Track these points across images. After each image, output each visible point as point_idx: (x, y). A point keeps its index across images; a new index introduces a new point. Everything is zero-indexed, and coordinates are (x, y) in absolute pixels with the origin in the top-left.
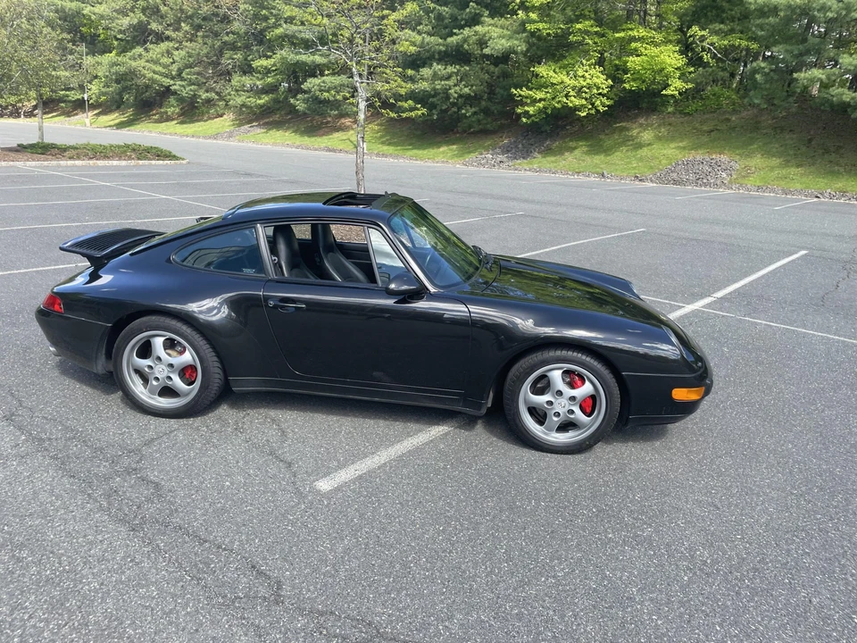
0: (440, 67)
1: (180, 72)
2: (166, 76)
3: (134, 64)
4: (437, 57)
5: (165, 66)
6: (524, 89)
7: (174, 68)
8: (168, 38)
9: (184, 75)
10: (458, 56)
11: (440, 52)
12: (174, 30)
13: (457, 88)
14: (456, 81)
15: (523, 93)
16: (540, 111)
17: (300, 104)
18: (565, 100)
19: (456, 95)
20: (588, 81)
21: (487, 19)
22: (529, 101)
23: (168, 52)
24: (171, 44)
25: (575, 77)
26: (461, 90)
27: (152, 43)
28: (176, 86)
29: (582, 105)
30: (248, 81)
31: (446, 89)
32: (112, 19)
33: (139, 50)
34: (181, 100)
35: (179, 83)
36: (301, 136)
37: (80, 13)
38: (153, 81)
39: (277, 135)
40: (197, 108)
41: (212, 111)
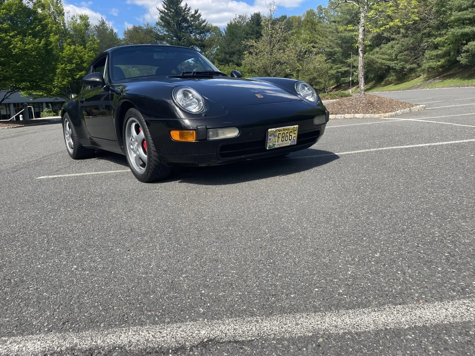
1: (396, 55)
2: (390, 60)
3: (373, 57)
5: (390, 55)
7: (394, 54)
8: (393, 39)
9: (398, 58)
12: (396, 34)
17: (463, 59)
23: (392, 47)
24: (394, 42)
27: (384, 43)
28: (392, 64)
30: (434, 53)
33: (377, 49)
34: (396, 71)
35: (395, 62)
36: (464, 80)
37: (352, 37)
38: (382, 64)
39: (448, 82)
40: (406, 74)
41: (413, 75)
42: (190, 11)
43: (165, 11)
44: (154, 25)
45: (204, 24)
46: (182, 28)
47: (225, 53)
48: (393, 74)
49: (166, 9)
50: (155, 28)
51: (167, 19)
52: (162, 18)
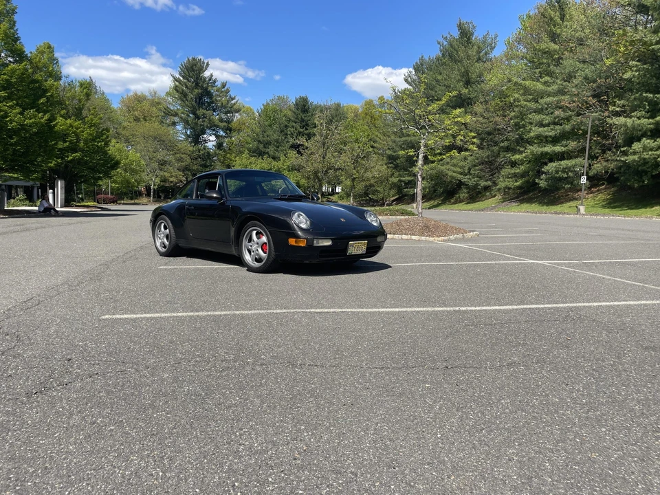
0: (648, 141)
1: (470, 169)
2: (461, 174)
4: (649, 134)
5: (462, 167)
7: (467, 168)
9: (472, 172)
11: (651, 130)
17: (542, 182)
23: (465, 158)
24: (467, 153)
28: (465, 179)
30: (513, 171)
31: (655, 158)
33: (448, 159)
34: (468, 188)
35: (468, 177)
36: (543, 206)
38: (452, 177)
39: (525, 206)
40: (480, 193)
41: (488, 194)
47: (259, 141)
48: (465, 191)
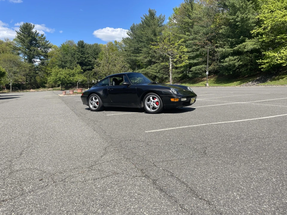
0: (231, 57)
1: (159, 71)
2: (156, 73)
3: (148, 71)
4: (231, 54)
5: (155, 70)
6: (261, 60)
7: (158, 70)
8: (157, 63)
10: (238, 53)
11: (231, 53)
12: (158, 60)
13: (238, 63)
14: (237, 61)
15: (261, 62)
16: (268, 67)
17: (190, 75)
18: (276, 61)
19: (238, 65)
20: (285, 54)
21: (247, 40)
22: (263, 64)
23: (157, 66)
25: (280, 53)
26: (239, 63)
27: (153, 64)
29: (283, 62)
30: (177, 71)
31: (234, 64)
32: (143, 60)
33: (149, 67)
34: (159, 78)
35: (158, 74)
36: (190, 84)
37: (136, 60)
38: (152, 74)
40: (164, 80)
41: (167, 80)
42: (38, 35)
43: (21, 33)
44: (11, 41)
45: (47, 43)
46: (32, 44)
47: (62, 61)
48: (158, 80)
49: (22, 32)
50: (13, 42)
51: (22, 38)
52: (18, 37)
